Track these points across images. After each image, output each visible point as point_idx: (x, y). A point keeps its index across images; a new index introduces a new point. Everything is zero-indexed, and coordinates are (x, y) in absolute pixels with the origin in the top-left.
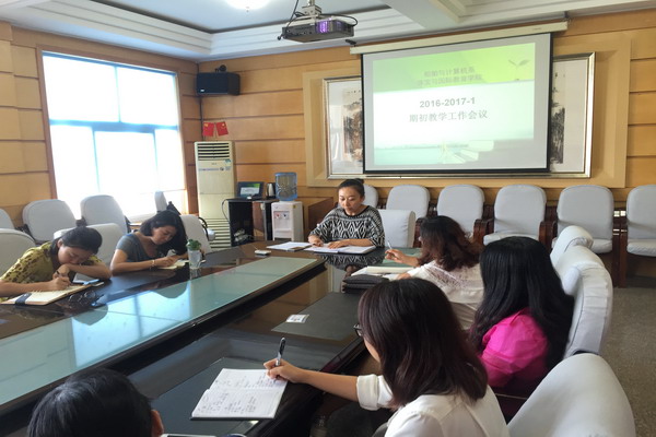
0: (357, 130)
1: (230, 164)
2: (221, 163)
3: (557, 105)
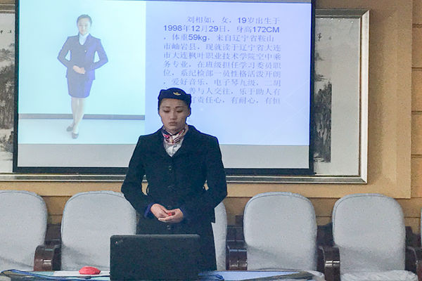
3: (320, 78)
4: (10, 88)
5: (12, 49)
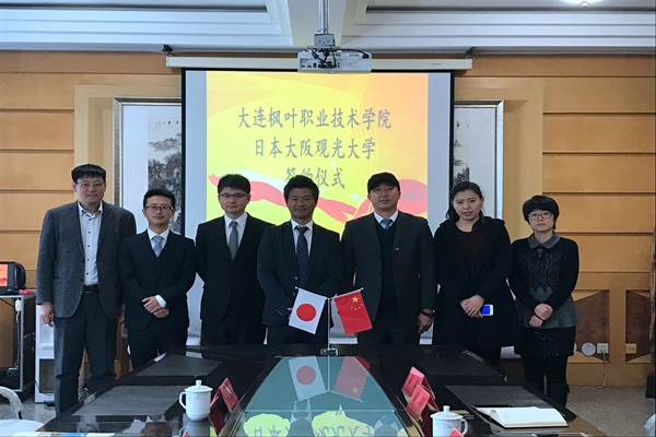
3: (459, 163)
4: (178, 174)
5: (179, 139)
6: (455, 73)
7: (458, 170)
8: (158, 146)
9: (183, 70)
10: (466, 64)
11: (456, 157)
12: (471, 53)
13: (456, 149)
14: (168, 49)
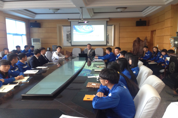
0: (69, 37)
1: (40, 43)
2: (38, 43)
5: (70, 31)
6: (107, 21)
7: (107, 34)
8: (68, 32)
9: (71, 22)
10: (108, 20)
11: (107, 33)
12: (109, 18)
13: (107, 32)
14: (68, 19)
